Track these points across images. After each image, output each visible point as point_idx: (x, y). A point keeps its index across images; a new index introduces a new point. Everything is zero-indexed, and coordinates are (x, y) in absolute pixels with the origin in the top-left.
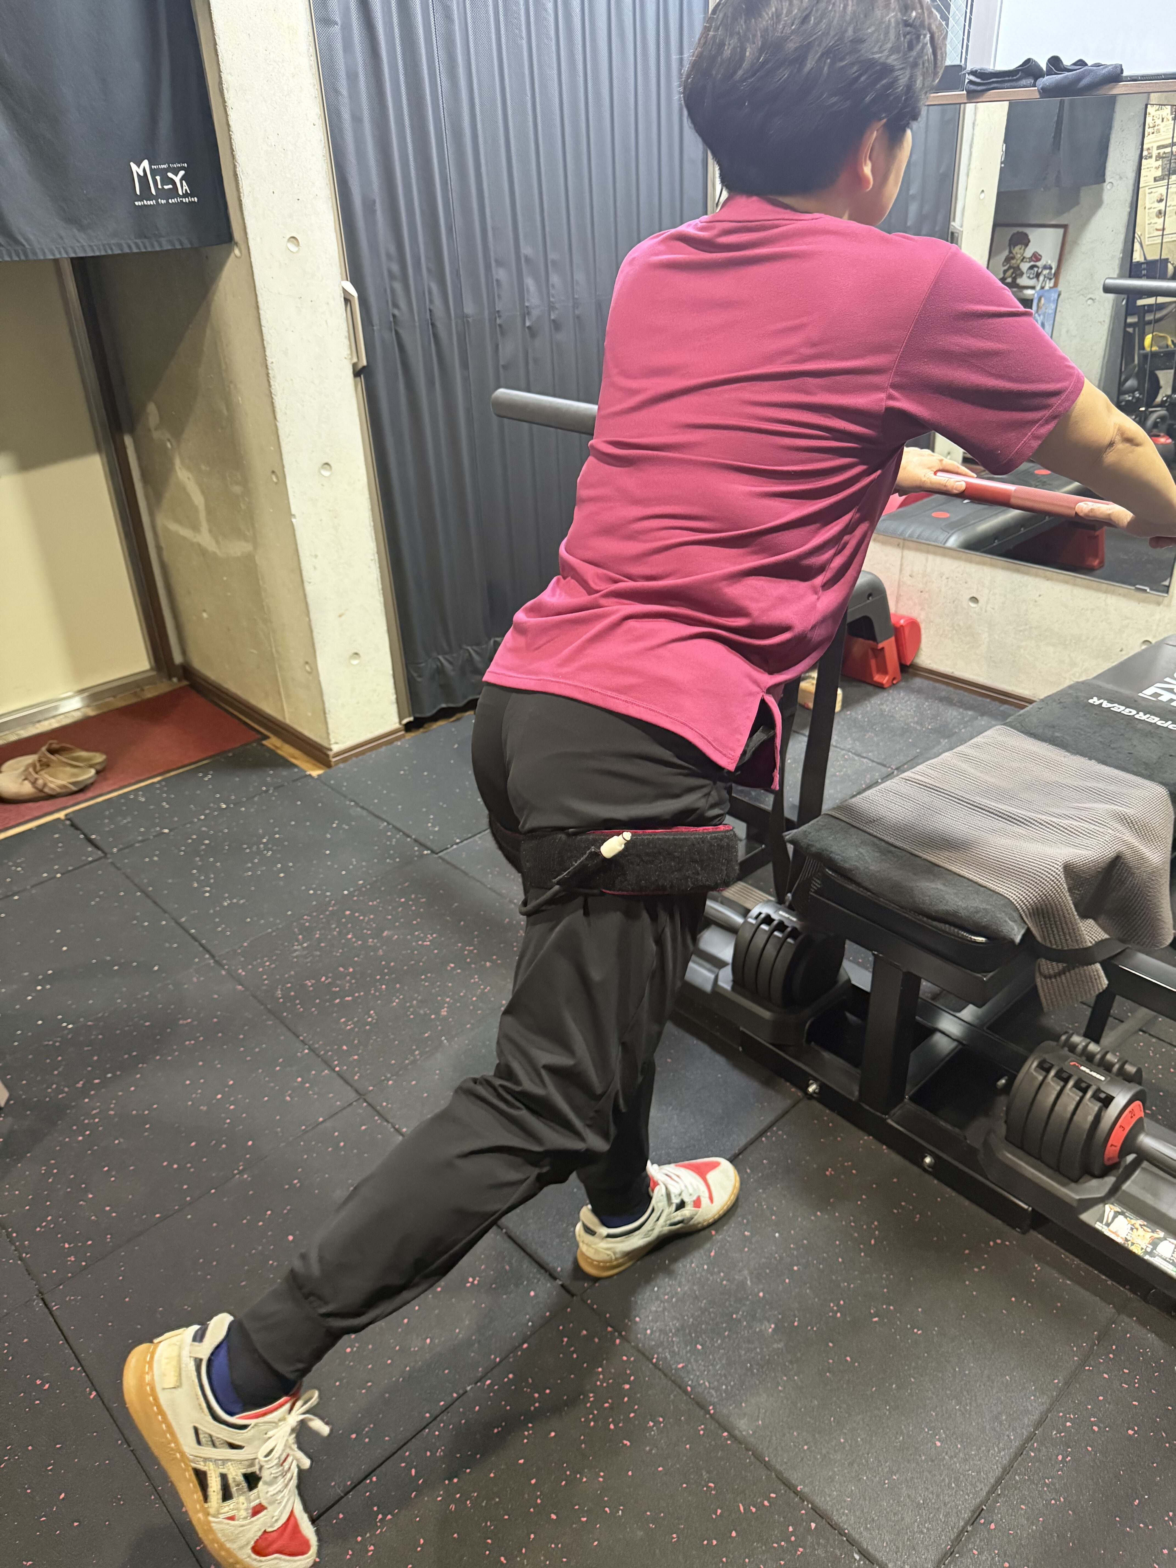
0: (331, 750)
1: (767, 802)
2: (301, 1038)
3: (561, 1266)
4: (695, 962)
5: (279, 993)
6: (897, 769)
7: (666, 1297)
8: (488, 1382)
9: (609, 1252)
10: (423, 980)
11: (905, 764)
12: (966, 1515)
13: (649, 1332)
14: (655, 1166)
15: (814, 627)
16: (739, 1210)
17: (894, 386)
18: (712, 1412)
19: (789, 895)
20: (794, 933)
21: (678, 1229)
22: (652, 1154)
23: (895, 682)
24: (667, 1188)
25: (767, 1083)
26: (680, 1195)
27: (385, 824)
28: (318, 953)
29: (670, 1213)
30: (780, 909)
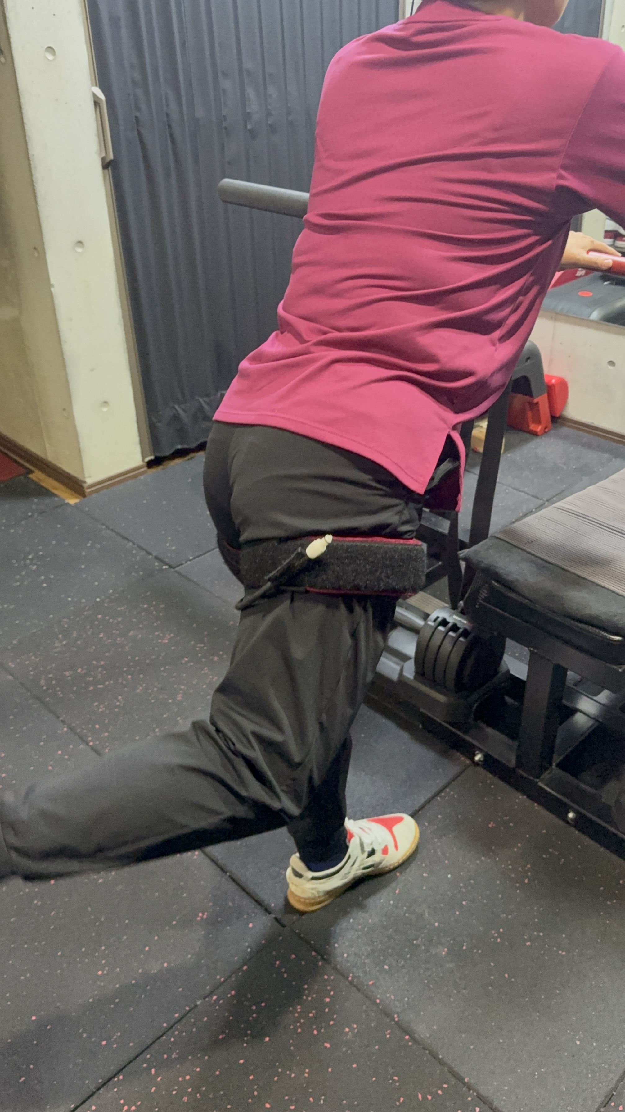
0: (85, 482)
1: (444, 526)
2: (61, 719)
3: (275, 903)
4: (384, 657)
5: (43, 682)
6: (547, 501)
7: (360, 927)
8: (215, 998)
9: (313, 891)
10: (162, 671)
11: (554, 497)
12: (600, 1100)
13: (345, 955)
14: (352, 821)
15: (492, 375)
16: (419, 855)
17: (564, 167)
18: (396, 1019)
19: (461, 603)
20: (465, 633)
21: (370, 872)
22: (349, 811)
23: (546, 430)
24: (360, 840)
25: (443, 753)
26: (371, 844)
27: (131, 544)
28: (75, 649)
29: (363, 860)
30: (454, 614)
